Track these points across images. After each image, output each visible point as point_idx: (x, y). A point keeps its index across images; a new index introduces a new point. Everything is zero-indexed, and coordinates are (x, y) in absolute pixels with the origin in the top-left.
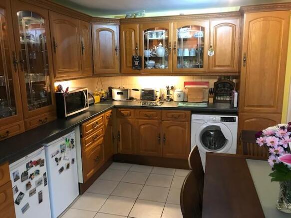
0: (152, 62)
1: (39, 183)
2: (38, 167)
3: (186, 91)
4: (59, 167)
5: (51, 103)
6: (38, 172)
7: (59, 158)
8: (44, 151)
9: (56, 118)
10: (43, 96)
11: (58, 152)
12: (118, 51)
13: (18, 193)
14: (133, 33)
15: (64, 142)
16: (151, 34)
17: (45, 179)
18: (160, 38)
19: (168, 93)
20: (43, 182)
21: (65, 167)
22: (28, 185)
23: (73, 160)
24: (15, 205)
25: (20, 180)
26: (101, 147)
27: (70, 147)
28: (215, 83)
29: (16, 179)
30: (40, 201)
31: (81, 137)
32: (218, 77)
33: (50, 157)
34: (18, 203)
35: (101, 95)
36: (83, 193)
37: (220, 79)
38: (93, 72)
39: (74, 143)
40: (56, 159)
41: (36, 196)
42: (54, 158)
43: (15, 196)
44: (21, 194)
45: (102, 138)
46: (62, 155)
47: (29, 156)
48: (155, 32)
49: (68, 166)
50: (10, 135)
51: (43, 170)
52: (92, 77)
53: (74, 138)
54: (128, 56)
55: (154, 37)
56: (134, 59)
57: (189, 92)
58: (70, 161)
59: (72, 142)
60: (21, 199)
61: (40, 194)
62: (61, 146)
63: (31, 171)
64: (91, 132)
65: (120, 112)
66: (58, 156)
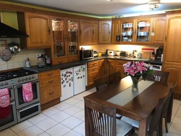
0: (126, 38)
1: (70, 80)
2: (70, 74)
3: (142, 53)
4: (78, 77)
5: (78, 54)
6: (69, 76)
7: (78, 73)
8: (72, 69)
9: (79, 59)
10: (76, 51)
11: (78, 71)
12: (111, 33)
13: (63, 80)
14: (117, 25)
15: (80, 68)
16: (126, 25)
17: (72, 79)
18: (129, 27)
19: (133, 53)
20: (71, 80)
21: (80, 77)
22: (66, 79)
23: (84, 76)
24: (61, 84)
25: (64, 76)
26: (97, 74)
27: (83, 70)
28: (157, 49)
29: (63, 75)
30: (70, 86)
31: (88, 67)
32: (159, 47)
33: (74, 72)
34: (62, 83)
35: (102, 53)
36: (87, 90)
37: (160, 48)
38: (98, 42)
39: (85, 70)
40: (77, 73)
41: (68, 84)
42: (76, 73)
43: (62, 81)
44: (64, 81)
45: (98, 71)
46: (79, 73)
47: (67, 69)
48: (127, 24)
49: (81, 77)
50: (63, 62)
51: (71, 76)
52: (98, 44)
53: (85, 67)
54: (115, 36)
55: (127, 27)
56: (117, 37)
57: (143, 53)
58: (83, 76)
59: (84, 69)
60: (63, 82)
61: (70, 84)
62: (79, 69)
63: (67, 75)
64: (92, 66)
65: (108, 60)
66: (78, 72)
